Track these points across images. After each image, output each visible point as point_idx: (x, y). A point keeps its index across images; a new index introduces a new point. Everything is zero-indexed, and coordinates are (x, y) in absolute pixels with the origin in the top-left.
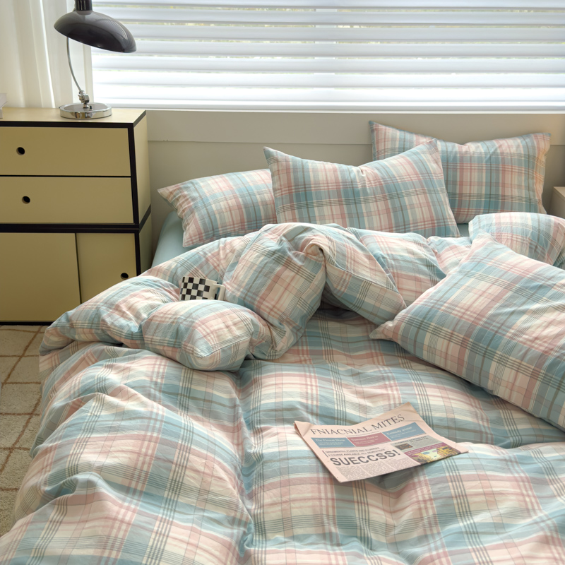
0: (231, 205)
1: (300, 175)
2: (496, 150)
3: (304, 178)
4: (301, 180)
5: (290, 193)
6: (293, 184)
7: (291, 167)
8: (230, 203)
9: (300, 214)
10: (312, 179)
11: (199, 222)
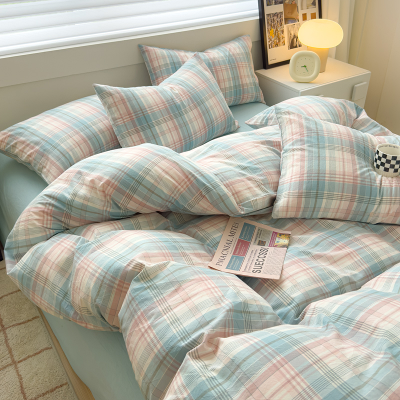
0: (77, 141)
1: (134, 102)
2: (229, 53)
3: (139, 104)
4: (137, 107)
5: (132, 120)
6: (132, 112)
7: (125, 97)
8: (76, 139)
9: (146, 134)
10: (145, 104)
11: (57, 163)
